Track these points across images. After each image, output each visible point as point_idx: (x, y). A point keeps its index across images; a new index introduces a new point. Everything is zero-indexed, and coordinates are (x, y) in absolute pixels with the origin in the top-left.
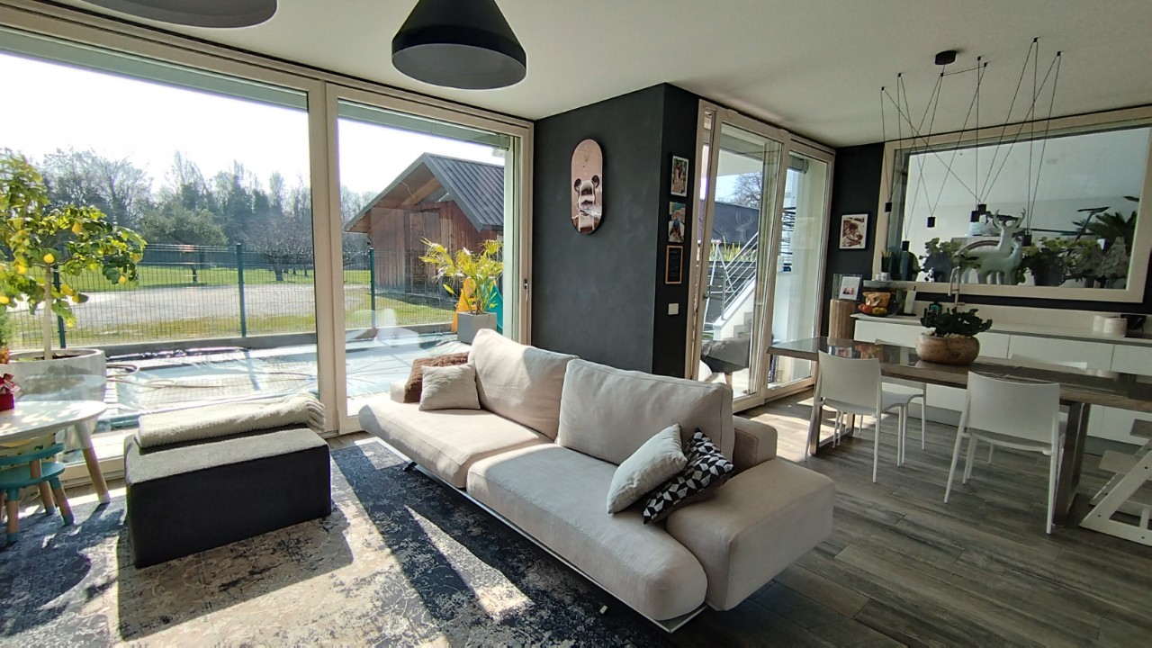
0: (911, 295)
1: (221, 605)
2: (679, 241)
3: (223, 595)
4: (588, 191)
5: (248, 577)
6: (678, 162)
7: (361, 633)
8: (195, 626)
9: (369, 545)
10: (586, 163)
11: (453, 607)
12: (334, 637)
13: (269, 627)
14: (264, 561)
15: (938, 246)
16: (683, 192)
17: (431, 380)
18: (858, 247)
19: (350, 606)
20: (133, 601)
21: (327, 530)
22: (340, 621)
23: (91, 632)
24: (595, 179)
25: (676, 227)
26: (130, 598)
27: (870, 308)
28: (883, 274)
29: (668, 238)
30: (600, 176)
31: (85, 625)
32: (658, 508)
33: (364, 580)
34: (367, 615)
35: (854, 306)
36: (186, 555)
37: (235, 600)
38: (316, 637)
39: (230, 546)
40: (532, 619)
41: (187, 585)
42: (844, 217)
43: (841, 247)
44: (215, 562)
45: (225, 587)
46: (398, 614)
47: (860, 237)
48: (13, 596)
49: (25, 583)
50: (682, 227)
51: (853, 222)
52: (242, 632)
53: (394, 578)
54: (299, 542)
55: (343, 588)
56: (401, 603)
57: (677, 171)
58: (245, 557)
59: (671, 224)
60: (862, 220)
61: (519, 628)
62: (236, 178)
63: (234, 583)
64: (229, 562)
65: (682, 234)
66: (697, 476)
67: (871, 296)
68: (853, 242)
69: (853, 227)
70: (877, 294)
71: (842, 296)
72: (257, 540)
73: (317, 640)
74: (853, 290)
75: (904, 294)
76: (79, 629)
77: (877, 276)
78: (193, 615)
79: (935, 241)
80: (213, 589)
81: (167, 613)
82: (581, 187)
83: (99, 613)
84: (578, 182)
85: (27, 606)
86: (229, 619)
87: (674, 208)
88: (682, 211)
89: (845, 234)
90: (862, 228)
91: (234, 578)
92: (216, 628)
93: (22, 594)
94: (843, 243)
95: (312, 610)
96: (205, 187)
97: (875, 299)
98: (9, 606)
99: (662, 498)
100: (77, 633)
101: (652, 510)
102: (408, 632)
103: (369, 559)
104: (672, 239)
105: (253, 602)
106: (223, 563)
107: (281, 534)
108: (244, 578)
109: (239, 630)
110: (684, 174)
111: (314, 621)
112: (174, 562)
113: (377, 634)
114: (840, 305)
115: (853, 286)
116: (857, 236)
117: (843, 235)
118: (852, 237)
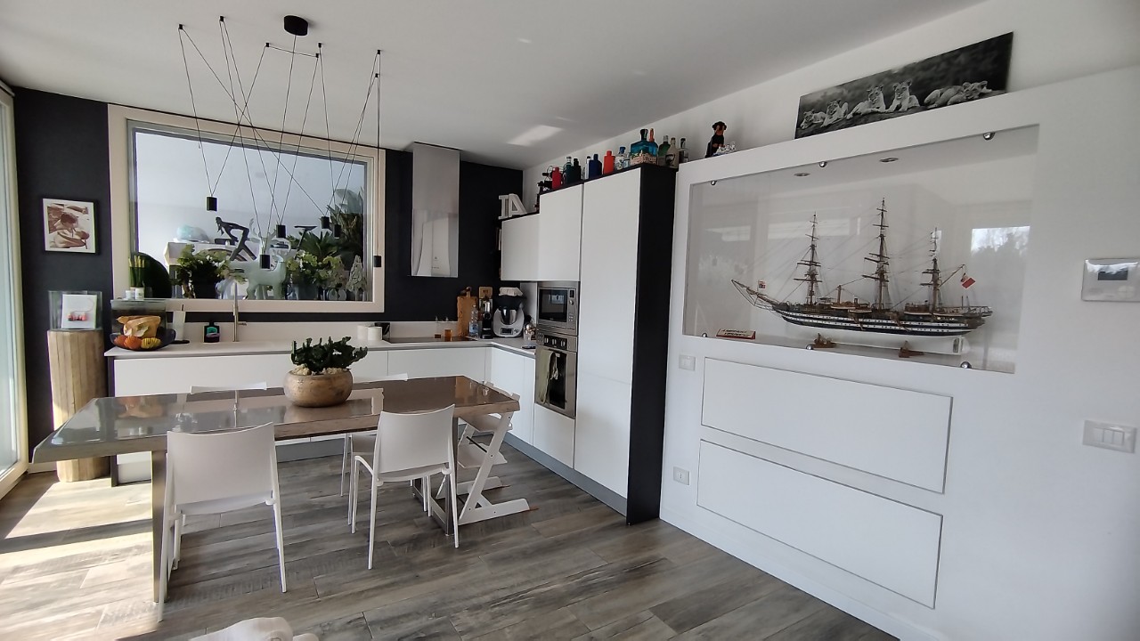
0: (179, 318)
18: (80, 249)
27: (135, 339)
35: (97, 340)
42: (49, 204)
47: (85, 236)
51: (68, 211)
67: (131, 322)
68: (71, 242)
69: (68, 220)
70: (142, 320)
71: (65, 324)
74: (87, 316)
75: (171, 318)
77: (127, 292)
89: (52, 229)
90: (87, 222)
94: (53, 241)
114: (72, 339)
115: (86, 309)
116: (78, 233)
117: (50, 231)
118: (70, 235)
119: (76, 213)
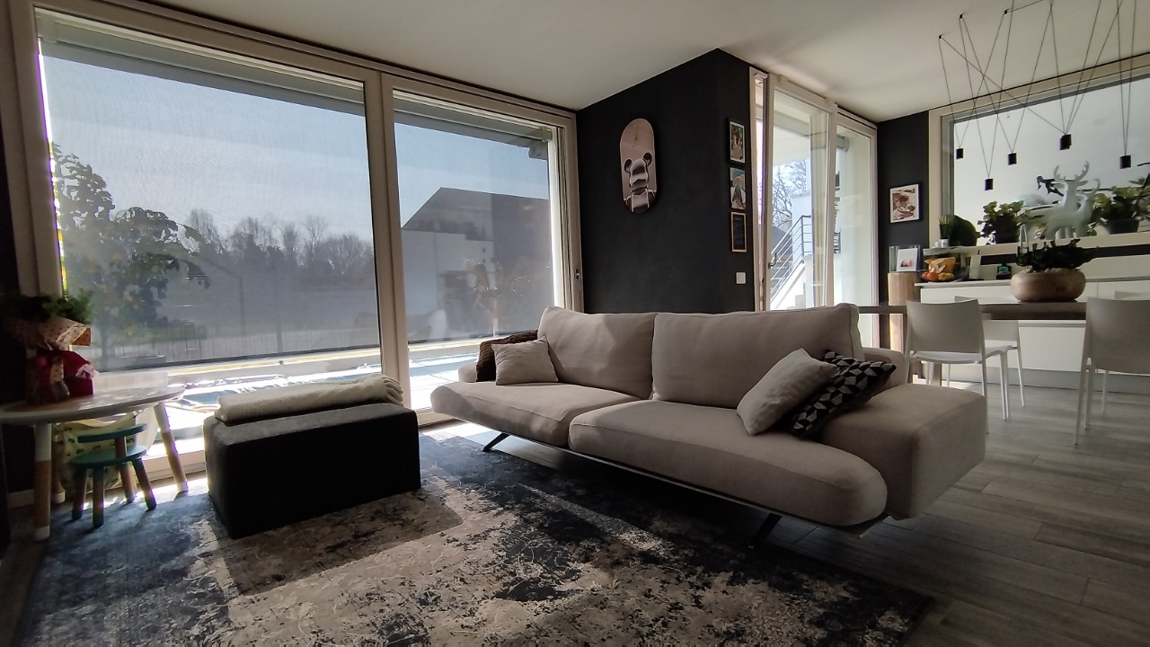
0: (975, 261)
1: (332, 564)
2: (741, 208)
3: (331, 556)
4: (639, 170)
5: (353, 540)
6: (735, 127)
7: (493, 579)
8: (312, 581)
9: (471, 509)
10: (636, 144)
11: (585, 552)
12: (465, 583)
13: (392, 578)
14: (366, 527)
15: (997, 209)
16: (741, 158)
17: (504, 356)
18: (911, 218)
19: (472, 557)
20: (239, 565)
21: (421, 500)
22: (467, 570)
23: (202, 591)
24: (647, 157)
25: (738, 195)
26: (235, 562)
27: (934, 274)
28: (943, 241)
29: (731, 204)
30: (653, 153)
31: (195, 585)
32: (811, 418)
33: (478, 535)
34: (494, 563)
35: (915, 278)
36: (282, 526)
37: (345, 559)
38: (446, 584)
39: (325, 516)
40: (676, 557)
41: (291, 549)
42: (893, 191)
43: (892, 221)
44: (313, 530)
45: (332, 549)
46: (529, 561)
47: (913, 208)
48: (111, 566)
49: (121, 556)
50: (743, 194)
51: (903, 194)
52: (364, 583)
53: (510, 532)
54: (395, 510)
55: (458, 543)
56: (527, 552)
57: (735, 138)
58: (344, 524)
59: (733, 189)
60: (913, 191)
61: (666, 565)
62: (251, 237)
63: (341, 545)
64: (328, 530)
65: (744, 201)
66: (852, 380)
67: (935, 262)
68: (905, 214)
69: (904, 199)
70: (941, 260)
71: (899, 269)
72: (352, 511)
73: (448, 586)
74: (911, 262)
75: (968, 260)
76: (189, 590)
77: (936, 243)
78: (305, 573)
79: (993, 205)
80: (319, 552)
81: (278, 572)
82: (631, 169)
83: (206, 575)
84: (628, 163)
85: (128, 574)
86: (346, 574)
87: (735, 175)
88: (742, 177)
89: (895, 207)
90: (914, 200)
91: (339, 541)
92: (335, 581)
93: (121, 564)
94: (895, 216)
95: (433, 563)
96: (221, 248)
97: (940, 266)
98: (110, 575)
99: (814, 409)
100: (188, 593)
101: (805, 422)
102: (545, 575)
103: (476, 519)
104: (734, 205)
105: (367, 560)
106: (322, 530)
107: (376, 505)
108: (349, 541)
109: (360, 582)
110: (741, 140)
111: (438, 571)
112: (271, 532)
113: (512, 578)
114: (900, 278)
115: (910, 258)
116: (909, 208)
117: (894, 209)
118: (904, 210)
119: (908, 194)
